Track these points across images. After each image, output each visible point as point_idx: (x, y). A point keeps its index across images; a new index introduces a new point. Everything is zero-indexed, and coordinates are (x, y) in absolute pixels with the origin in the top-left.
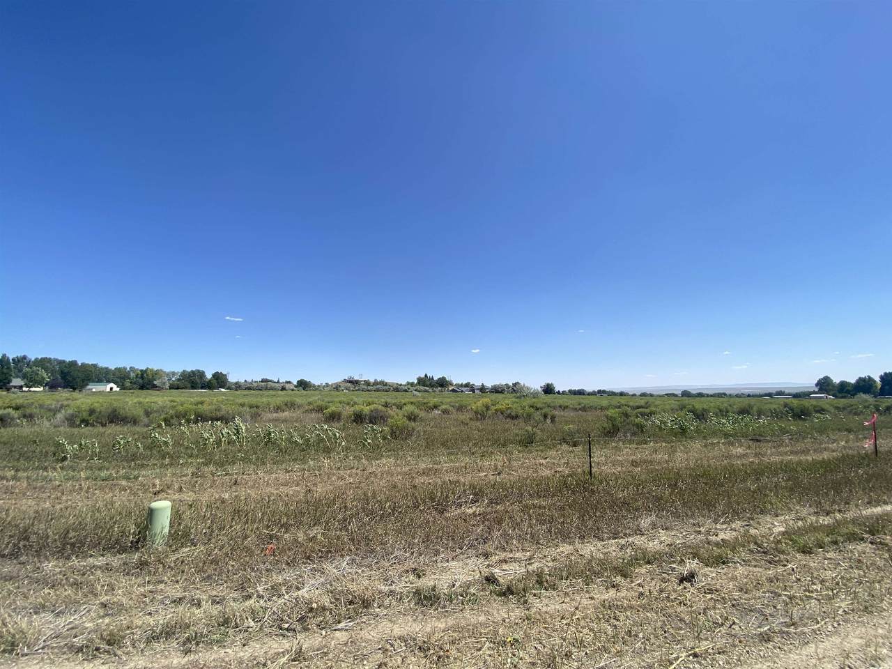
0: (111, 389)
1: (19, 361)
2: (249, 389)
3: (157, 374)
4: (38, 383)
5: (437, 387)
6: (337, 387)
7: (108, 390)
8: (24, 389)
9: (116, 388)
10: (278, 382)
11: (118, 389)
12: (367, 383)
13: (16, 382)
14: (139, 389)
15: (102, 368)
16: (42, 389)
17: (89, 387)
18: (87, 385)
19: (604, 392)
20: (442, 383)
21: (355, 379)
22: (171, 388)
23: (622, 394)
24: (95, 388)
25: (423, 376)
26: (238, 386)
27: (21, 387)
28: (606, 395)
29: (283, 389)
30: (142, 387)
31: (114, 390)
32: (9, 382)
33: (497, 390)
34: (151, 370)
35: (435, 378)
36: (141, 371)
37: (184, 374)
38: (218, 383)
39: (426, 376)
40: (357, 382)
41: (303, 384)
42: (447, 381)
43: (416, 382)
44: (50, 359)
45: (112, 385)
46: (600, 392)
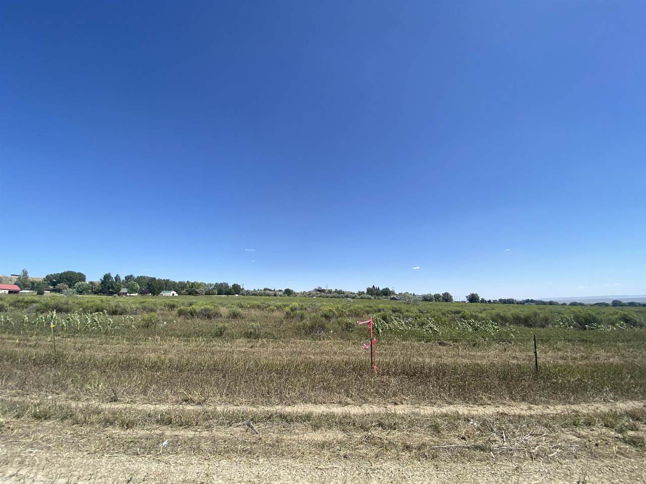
0: (173, 294)
1: (128, 278)
2: (255, 295)
3: (200, 285)
4: (135, 291)
5: (382, 296)
6: (310, 294)
7: (171, 295)
8: (128, 294)
9: (176, 294)
10: (274, 291)
11: (177, 295)
12: (330, 292)
13: (124, 290)
14: (189, 295)
15: (171, 282)
16: (137, 294)
17: (161, 293)
18: (161, 292)
19: (532, 301)
20: (386, 292)
21: (323, 288)
22: (206, 294)
23: (551, 303)
24: (165, 294)
25: (371, 287)
26: (248, 293)
27: (126, 293)
28: (534, 304)
29: (275, 295)
30: (190, 294)
31: (175, 295)
32: (120, 290)
33: (426, 299)
34: (197, 283)
35: (381, 289)
36: (192, 283)
37: (216, 285)
38: (235, 291)
39: (374, 287)
40: (324, 291)
41: (288, 292)
42: (390, 291)
43: (365, 291)
44: (144, 277)
45: (174, 292)
46: (528, 301)
